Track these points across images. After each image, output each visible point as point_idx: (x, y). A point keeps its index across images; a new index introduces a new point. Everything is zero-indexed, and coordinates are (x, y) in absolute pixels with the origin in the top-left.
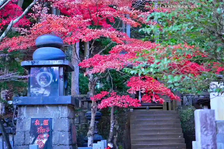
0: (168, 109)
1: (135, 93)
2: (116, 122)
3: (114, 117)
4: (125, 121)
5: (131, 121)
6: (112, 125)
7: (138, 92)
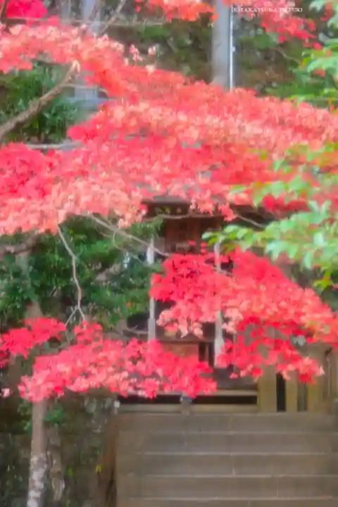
0: (281, 405)
1: (198, 332)
2: (55, 462)
3: (47, 439)
4: (91, 460)
5: (121, 461)
6: (36, 476)
7: (209, 329)
